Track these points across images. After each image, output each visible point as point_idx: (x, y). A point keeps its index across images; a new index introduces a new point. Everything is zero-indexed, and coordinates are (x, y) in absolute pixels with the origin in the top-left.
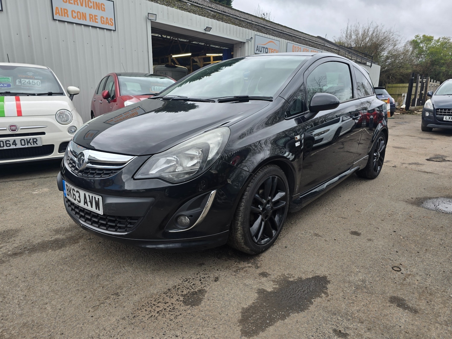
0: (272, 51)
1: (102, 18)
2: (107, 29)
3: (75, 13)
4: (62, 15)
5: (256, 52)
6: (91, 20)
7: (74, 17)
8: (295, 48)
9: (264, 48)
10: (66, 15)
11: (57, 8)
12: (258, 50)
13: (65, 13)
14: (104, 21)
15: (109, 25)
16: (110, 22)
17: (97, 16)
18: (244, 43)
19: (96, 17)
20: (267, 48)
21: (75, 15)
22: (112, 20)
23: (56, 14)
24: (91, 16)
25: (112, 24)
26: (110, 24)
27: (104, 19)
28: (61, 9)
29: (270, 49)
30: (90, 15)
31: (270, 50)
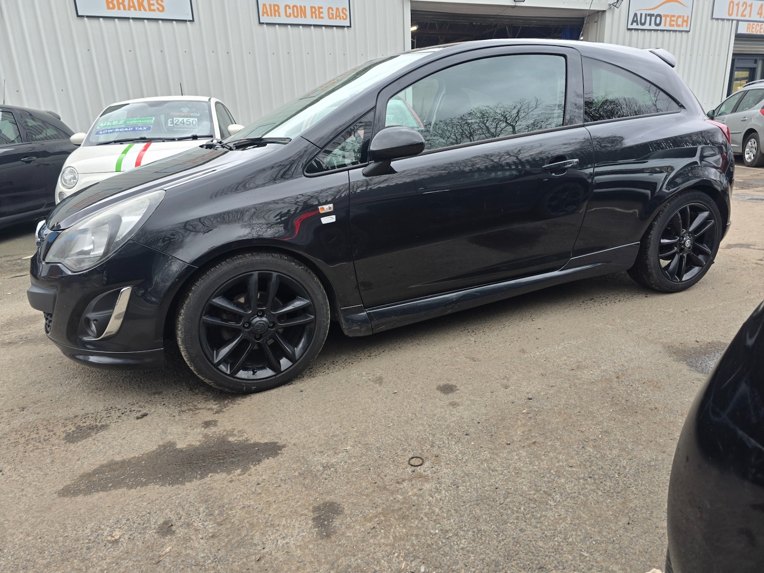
0: (673, 19)
1: (330, 10)
2: (337, 27)
3: (290, 8)
4: (271, 15)
5: (630, 27)
6: (314, 15)
7: (288, 14)
8: (735, 8)
9: (651, 15)
10: (277, 13)
11: (264, 5)
12: (637, 22)
13: (275, 11)
14: (332, 14)
15: (340, 19)
16: (342, 15)
17: (322, 8)
18: (604, 11)
19: (321, 10)
20: (660, 16)
21: (289, 11)
22: (346, 11)
23: (263, 15)
24: (314, 10)
25: (345, 17)
26: (343, 17)
27: (332, 10)
28: (270, 5)
29: (666, 16)
30: (312, 8)
31: (668, 19)
